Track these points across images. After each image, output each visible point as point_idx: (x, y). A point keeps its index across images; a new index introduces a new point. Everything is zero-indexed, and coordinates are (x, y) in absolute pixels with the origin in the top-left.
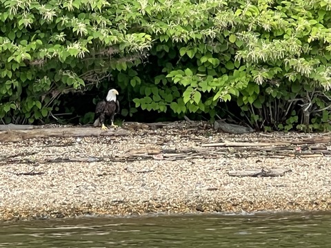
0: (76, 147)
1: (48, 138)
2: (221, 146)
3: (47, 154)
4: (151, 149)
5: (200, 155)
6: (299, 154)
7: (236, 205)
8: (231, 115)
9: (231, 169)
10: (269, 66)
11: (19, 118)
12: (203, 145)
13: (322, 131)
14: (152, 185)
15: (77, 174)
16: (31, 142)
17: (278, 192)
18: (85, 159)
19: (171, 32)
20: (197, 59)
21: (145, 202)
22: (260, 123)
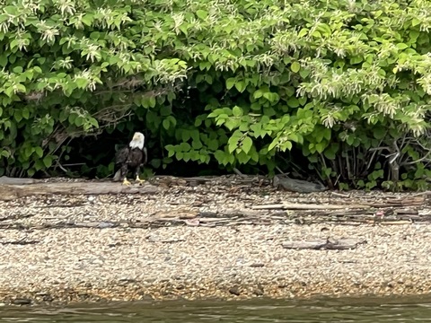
0: (86, 208)
1: (51, 196)
2: (278, 209)
3: (47, 217)
4: (184, 211)
5: (248, 220)
6: (380, 220)
7: (284, 287)
8: (296, 168)
9: (287, 239)
10: (344, 104)
11: (14, 169)
12: (254, 207)
13: (415, 190)
14: (179, 259)
15: (82, 244)
16: (28, 201)
17: (342, 270)
18: (96, 224)
19: (214, 58)
20: (249, 94)
21: (163, 281)
22: (333, 179)
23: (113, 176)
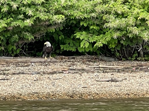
0: (30, 67)
1: (19, 63)
2: (98, 67)
3: (15, 70)
5: (86, 71)
6: (133, 71)
7: (90, 95)
8: (108, 53)
9: (98, 78)
11: (7, 53)
12: (89, 67)
14: (58, 85)
15: (25, 80)
16: (10, 65)
18: (31, 73)
19: (75, 15)
20: (89, 27)
21: (47, 93)
22: (120, 57)
23: (42, 56)
